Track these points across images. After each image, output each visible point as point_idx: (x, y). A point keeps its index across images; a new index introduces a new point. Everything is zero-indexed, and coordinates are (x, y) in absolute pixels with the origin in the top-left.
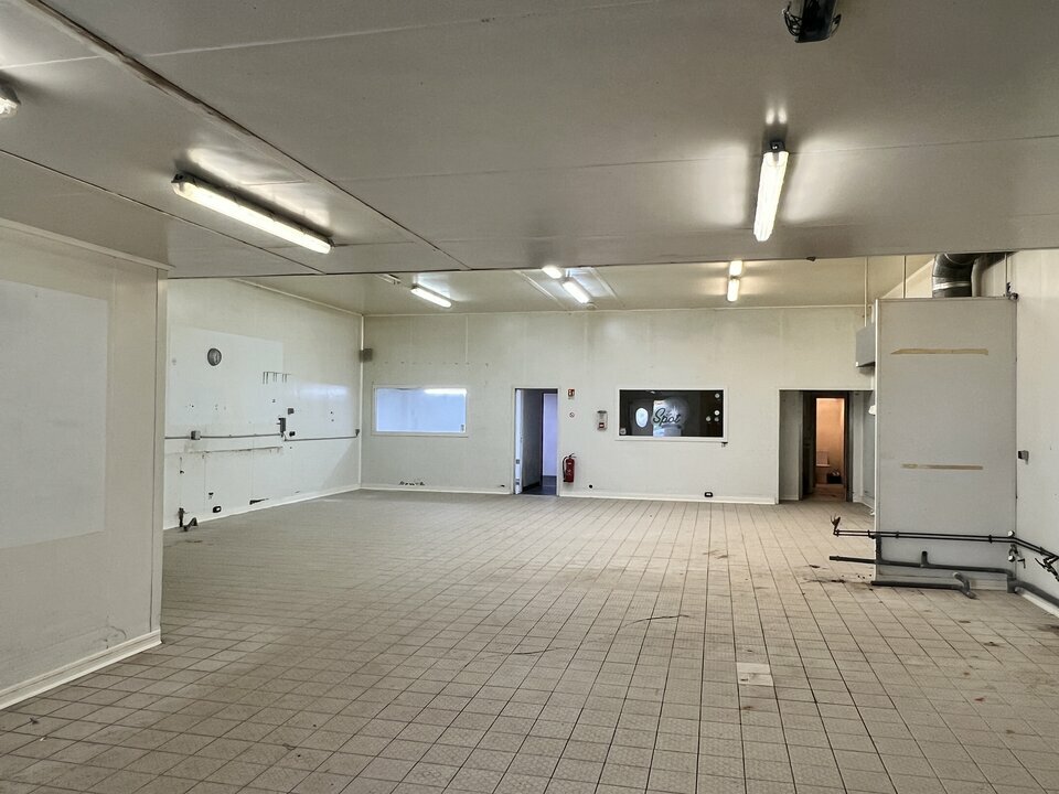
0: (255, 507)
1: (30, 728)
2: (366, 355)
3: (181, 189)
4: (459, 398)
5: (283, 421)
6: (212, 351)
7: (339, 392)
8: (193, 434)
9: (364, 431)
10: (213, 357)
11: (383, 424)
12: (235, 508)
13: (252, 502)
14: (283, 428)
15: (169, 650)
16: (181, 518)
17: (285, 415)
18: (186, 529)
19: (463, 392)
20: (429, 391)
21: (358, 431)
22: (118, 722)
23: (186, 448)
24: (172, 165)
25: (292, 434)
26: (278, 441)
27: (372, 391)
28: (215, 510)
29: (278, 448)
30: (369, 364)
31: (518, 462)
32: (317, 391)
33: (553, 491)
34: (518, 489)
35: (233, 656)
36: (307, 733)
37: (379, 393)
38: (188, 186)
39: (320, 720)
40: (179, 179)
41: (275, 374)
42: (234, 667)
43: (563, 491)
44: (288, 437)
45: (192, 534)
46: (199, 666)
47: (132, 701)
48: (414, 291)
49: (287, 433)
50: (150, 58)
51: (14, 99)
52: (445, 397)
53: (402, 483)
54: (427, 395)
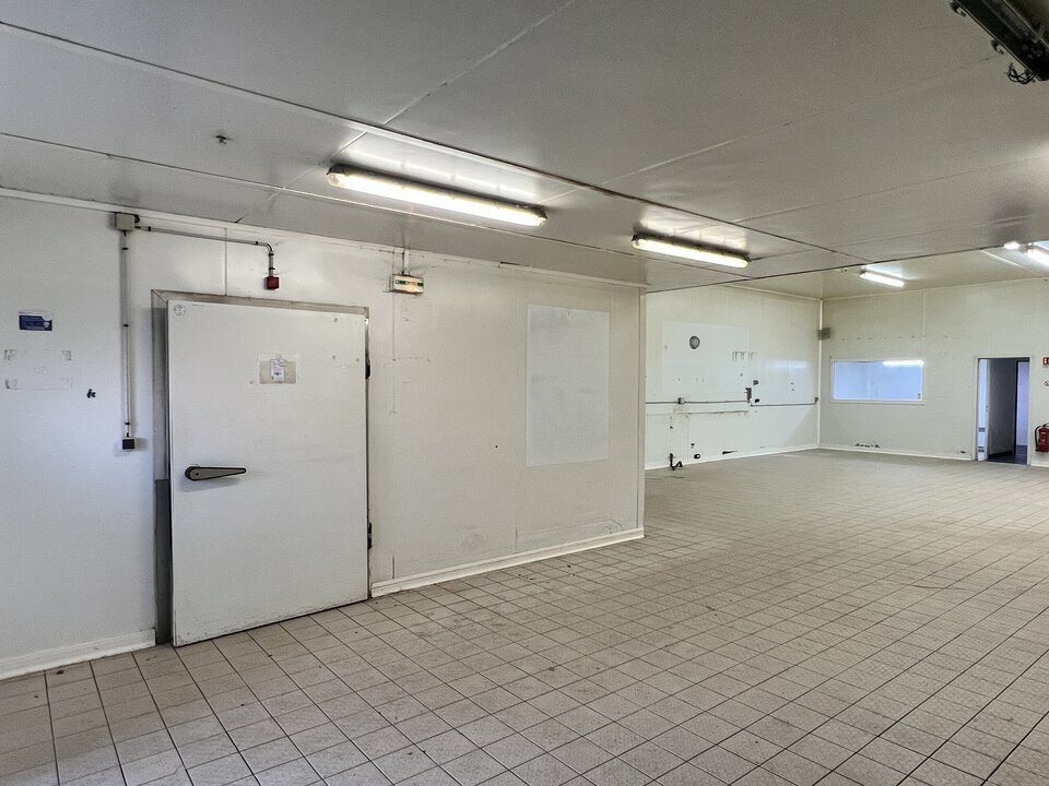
0: (727, 456)
1: (567, 569)
2: (825, 334)
3: (637, 244)
4: (916, 369)
5: (749, 390)
6: (693, 338)
7: (802, 366)
8: (679, 399)
9: (823, 400)
10: (694, 343)
11: (840, 393)
12: (711, 456)
13: (724, 453)
14: (749, 397)
15: (649, 542)
16: (671, 461)
17: (751, 386)
18: (674, 468)
19: (920, 363)
20: (888, 363)
21: (817, 399)
22: (613, 575)
23: (674, 410)
24: (631, 230)
25: (757, 401)
26: (745, 406)
27: (830, 364)
28: (696, 457)
29: (746, 412)
30: (828, 341)
31: (982, 430)
32: (779, 366)
33: (1024, 461)
34: (982, 456)
35: (689, 551)
36: (725, 604)
37: (836, 367)
38: (641, 241)
39: (735, 598)
40: (636, 238)
41: (743, 353)
42: (688, 557)
43: (1034, 460)
44: (754, 403)
45: (678, 472)
46: (666, 554)
47: (620, 566)
48: (862, 276)
49: (752, 400)
50: (604, 185)
51: (545, 216)
52: (901, 369)
53: (858, 445)
54: (885, 368)
